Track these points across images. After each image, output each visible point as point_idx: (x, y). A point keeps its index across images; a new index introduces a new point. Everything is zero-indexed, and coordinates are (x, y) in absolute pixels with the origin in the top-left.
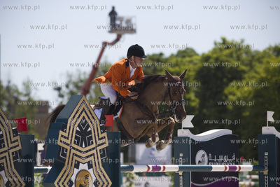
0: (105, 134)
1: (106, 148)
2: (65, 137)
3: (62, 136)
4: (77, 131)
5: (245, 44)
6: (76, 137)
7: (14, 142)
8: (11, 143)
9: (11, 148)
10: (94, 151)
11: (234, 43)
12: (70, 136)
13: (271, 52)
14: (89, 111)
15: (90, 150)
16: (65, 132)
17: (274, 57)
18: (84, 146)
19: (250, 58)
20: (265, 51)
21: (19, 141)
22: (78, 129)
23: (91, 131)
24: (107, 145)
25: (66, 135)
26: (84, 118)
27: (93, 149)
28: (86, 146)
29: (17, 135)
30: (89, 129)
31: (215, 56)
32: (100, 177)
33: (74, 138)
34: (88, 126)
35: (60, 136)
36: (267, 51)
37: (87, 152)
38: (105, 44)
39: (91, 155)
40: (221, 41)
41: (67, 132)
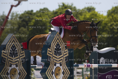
0: (67, 50)
1: (68, 56)
2: (50, 51)
3: (49, 51)
4: (55, 48)
5: (73, 6)
6: (55, 51)
7: (22, 53)
8: (21, 54)
9: (21, 57)
10: (62, 58)
11: (68, 6)
12: (52, 51)
13: (86, 10)
14: (60, 39)
15: (61, 57)
16: (50, 49)
17: (87, 12)
18: (58, 56)
19: (76, 13)
20: (83, 10)
21: (24, 53)
22: (56, 48)
23: (61, 48)
24: (68, 55)
25: (51, 50)
26: (58, 42)
27: (62, 57)
28: (59, 56)
29: (23, 50)
30: (60, 48)
31: (60, 11)
32: (65, 70)
33: (54, 52)
34: (60, 46)
35: (48, 51)
36: (84, 9)
37: (59, 58)
38: (12, 6)
39: (61, 60)
40: (62, 5)
41: (51, 49)
